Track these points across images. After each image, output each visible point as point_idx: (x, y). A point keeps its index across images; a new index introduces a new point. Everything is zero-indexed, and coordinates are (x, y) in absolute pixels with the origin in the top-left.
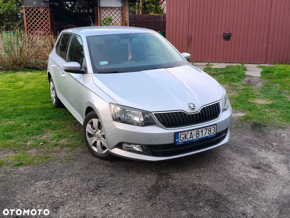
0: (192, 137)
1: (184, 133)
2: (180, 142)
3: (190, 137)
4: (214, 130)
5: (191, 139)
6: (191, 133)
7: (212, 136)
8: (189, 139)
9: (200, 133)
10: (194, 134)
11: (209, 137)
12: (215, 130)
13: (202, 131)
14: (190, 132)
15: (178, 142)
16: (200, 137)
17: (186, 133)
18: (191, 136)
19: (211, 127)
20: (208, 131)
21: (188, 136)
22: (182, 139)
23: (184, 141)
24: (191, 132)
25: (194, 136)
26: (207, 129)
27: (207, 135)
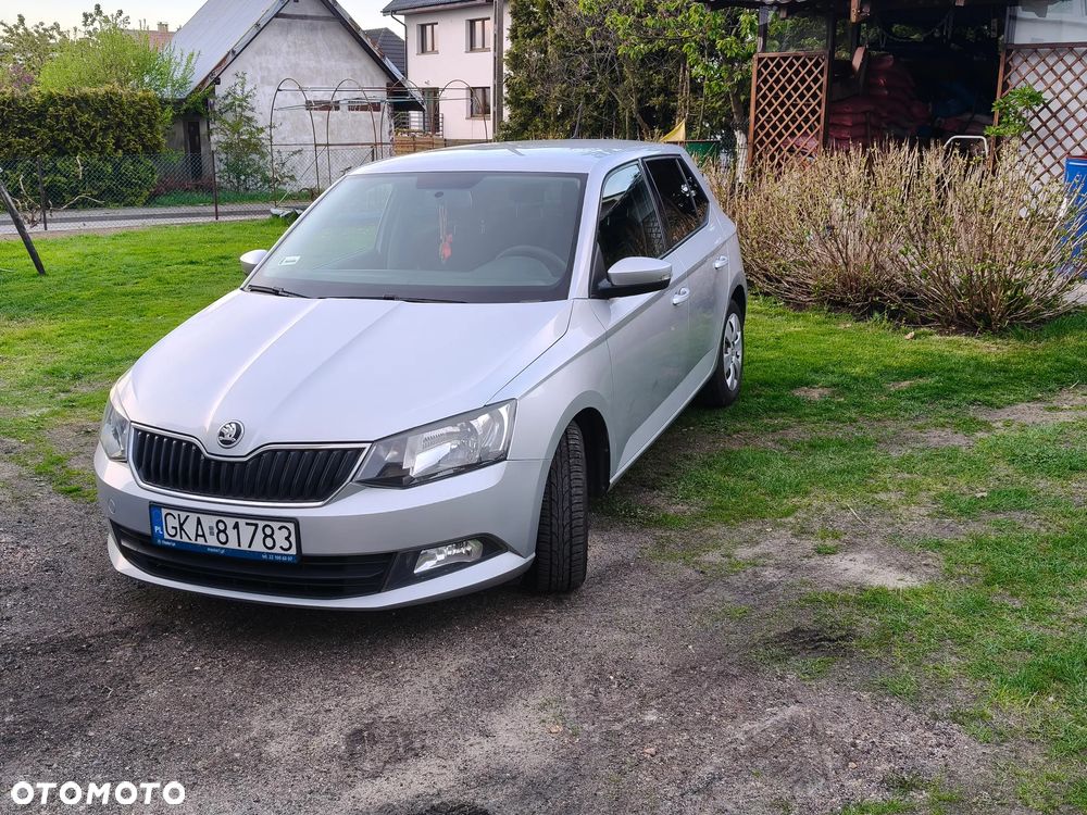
0: (203, 536)
1: (175, 513)
2: (167, 540)
3: (197, 535)
4: (287, 539)
5: (201, 541)
6: (199, 522)
7: (279, 558)
8: (193, 538)
9: (232, 533)
10: (211, 528)
11: (265, 557)
12: (293, 538)
13: (236, 526)
14: (193, 517)
15: (163, 539)
16: (233, 544)
17: (183, 515)
18: (200, 533)
19: (276, 525)
20: (260, 535)
21: (190, 527)
22: (172, 532)
23: (178, 538)
24: (199, 519)
25: (212, 533)
26: (256, 525)
27: (258, 547)
